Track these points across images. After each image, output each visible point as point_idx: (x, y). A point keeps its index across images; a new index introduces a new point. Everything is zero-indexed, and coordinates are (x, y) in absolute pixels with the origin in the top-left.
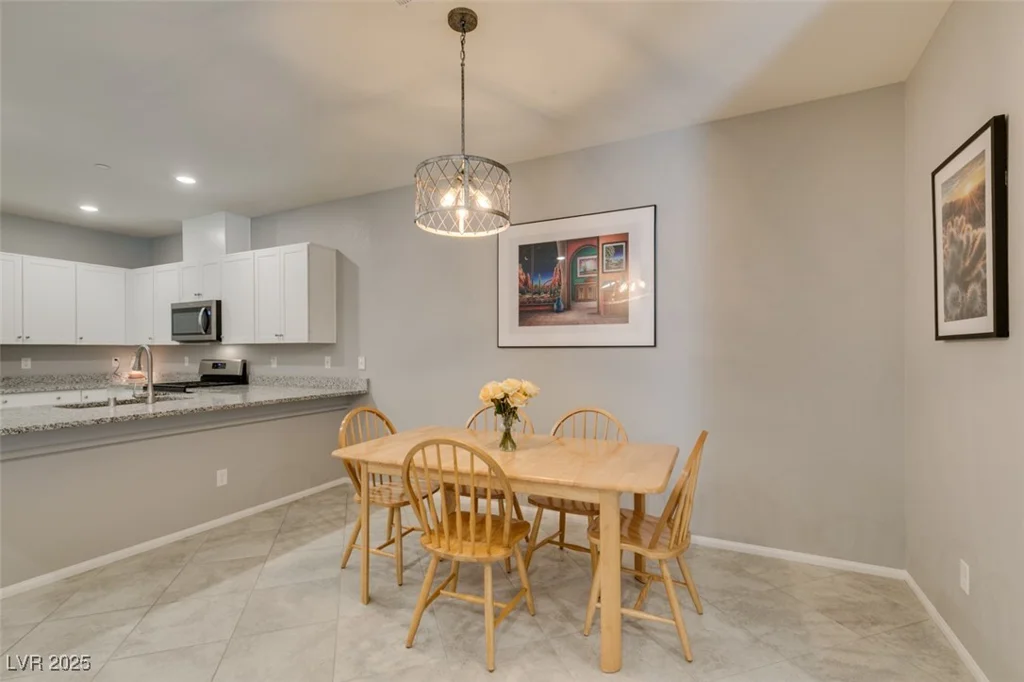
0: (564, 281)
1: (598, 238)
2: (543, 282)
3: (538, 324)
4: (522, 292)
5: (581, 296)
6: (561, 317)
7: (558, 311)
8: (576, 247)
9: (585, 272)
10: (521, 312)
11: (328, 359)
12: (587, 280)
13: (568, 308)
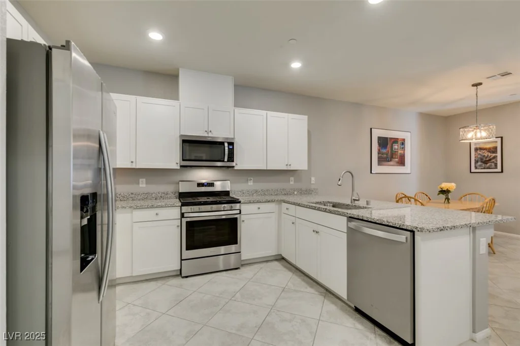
0: (390, 151)
1: (398, 139)
2: (384, 151)
3: (383, 165)
4: (379, 154)
5: (394, 157)
6: (390, 163)
7: (388, 161)
8: (393, 140)
9: (395, 149)
10: (378, 161)
11: (292, 178)
12: (396, 152)
13: (391, 161)
